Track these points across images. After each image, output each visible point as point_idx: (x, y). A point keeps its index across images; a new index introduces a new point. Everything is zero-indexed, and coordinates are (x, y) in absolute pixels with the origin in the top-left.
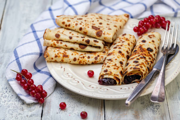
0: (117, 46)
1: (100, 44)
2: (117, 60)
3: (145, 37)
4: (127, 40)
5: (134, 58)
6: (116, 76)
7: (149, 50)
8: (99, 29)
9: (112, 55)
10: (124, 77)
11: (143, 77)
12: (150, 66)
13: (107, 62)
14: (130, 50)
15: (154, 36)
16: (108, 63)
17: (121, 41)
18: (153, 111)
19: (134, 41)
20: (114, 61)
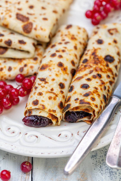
0: (57, 51)
1: (29, 46)
2: (55, 81)
3: (102, 33)
4: (73, 38)
5: (82, 77)
6: (52, 113)
7: (109, 59)
8: (28, 19)
9: (47, 69)
10: (64, 113)
11: (95, 116)
12: (108, 91)
13: (39, 84)
14: (77, 58)
15: (116, 30)
16: (39, 87)
17: (64, 40)
18: (110, 173)
20: (50, 82)
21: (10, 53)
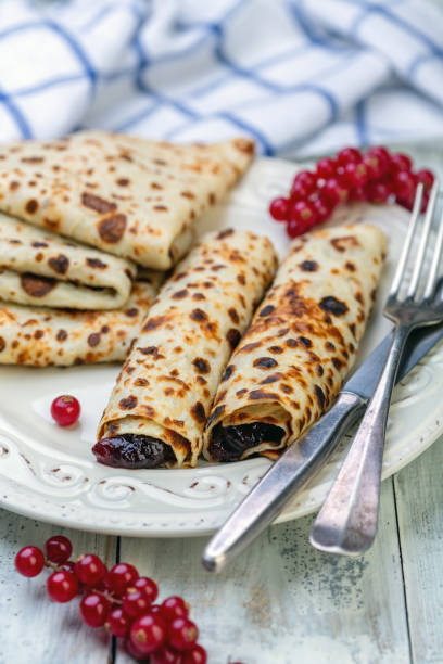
0: (189, 286)
1: (115, 274)
2: (182, 354)
3: (316, 246)
4: (235, 257)
5: (258, 345)
6: (173, 427)
7: (333, 306)
8: (113, 207)
9: (163, 327)
10: (208, 430)
11: (291, 432)
12: (330, 380)
13: (139, 362)
14: (244, 305)
15: (354, 242)
16: (141, 368)
17: (210, 262)
18: (332, 589)
19: (269, 260)
20: (169, 355)
21: (62, 296)
